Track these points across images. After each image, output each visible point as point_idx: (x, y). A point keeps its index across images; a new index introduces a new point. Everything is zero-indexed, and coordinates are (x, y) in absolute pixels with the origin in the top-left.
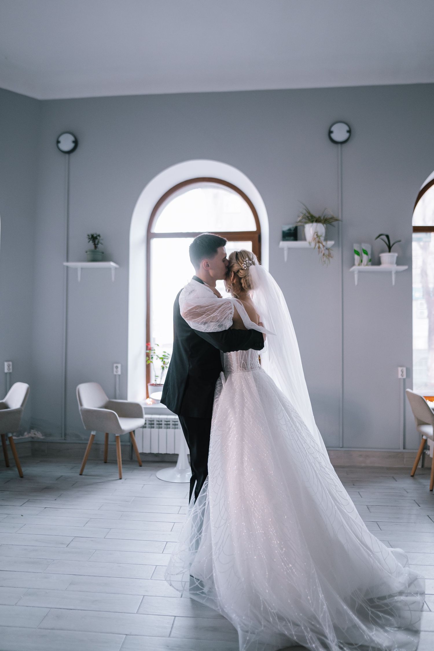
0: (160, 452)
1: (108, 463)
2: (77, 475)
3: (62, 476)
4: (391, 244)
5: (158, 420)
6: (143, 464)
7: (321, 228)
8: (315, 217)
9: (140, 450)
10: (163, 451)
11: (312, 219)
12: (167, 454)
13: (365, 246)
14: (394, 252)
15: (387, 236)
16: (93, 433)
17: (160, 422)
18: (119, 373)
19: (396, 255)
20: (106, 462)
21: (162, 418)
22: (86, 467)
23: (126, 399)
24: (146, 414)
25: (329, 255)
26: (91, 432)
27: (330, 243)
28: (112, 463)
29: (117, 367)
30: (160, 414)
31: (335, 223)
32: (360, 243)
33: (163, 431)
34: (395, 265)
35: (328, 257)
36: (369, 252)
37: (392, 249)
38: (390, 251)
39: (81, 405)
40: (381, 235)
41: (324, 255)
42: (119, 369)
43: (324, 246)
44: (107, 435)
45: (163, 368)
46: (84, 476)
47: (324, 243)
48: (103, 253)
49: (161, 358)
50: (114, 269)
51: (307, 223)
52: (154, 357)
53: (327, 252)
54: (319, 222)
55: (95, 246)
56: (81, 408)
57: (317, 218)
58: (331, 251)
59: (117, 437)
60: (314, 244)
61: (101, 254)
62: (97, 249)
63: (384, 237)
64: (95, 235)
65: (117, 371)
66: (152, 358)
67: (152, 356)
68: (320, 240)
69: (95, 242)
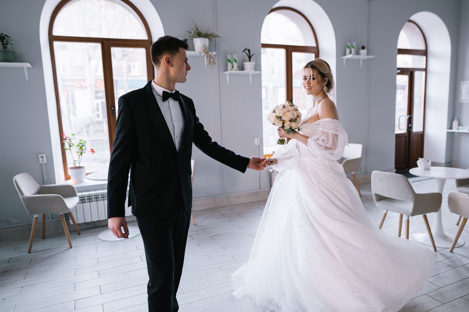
0: (93, 220)
1: (46, 238)
2: (26, 253)
3: (11, 258)
4: (251, 55)
5: (88, 196)
6: (81, 233)
7: (206, 41)
8: (201, 33)
9: (77, 223)
10: (95, 219)
11: (200, 35)
12: (99, 221)
13: (235, 57)
14: (252, 61)
15: (249, 51)
16: (35, 216)
17: (90, 197)
18: (45, 162)
19: (254, 63)
20: (44, 238)
21: (92, 194)
22: (33, 245)
23: (56, 184)
24: (78, 192)
25: (214, 63)
27: (214, 53)
28: (50, 237)
29: (42, 157)
30: (88, 191)
31: (213, 39)
32: (232, 54)
33: (94, 204)
34: (254, 71)
35: (213, 64)
36: (237, 61)
37: (252, 58)
38: (250, 61)
39: (22, 194)
40: (245, 49)
41: (210, 62)
42: (45, 158)
43: (210, 56)
44: (44, 215)
45: (82, 153)
46: (34, 253)
47: (210, 53)
48: (14, 53)
49: (78, 146)
50: (27, 68)
51: (196, 37)
52: (71, 145)
53: (212, 60)
54: (204, 37)
55: (4, 46)
56: (22, 197)
57: (203, 34)
58: (214, 59)
59: (62, 215)
60: (203, 54)
61: (12, 54)
62: (7, 49)
63: (247, 51)
64: (3, 35)
65: (42, 160)
66: (70, 146)
67: (69, 144)
68: (207, 51)
69: (3, 42)
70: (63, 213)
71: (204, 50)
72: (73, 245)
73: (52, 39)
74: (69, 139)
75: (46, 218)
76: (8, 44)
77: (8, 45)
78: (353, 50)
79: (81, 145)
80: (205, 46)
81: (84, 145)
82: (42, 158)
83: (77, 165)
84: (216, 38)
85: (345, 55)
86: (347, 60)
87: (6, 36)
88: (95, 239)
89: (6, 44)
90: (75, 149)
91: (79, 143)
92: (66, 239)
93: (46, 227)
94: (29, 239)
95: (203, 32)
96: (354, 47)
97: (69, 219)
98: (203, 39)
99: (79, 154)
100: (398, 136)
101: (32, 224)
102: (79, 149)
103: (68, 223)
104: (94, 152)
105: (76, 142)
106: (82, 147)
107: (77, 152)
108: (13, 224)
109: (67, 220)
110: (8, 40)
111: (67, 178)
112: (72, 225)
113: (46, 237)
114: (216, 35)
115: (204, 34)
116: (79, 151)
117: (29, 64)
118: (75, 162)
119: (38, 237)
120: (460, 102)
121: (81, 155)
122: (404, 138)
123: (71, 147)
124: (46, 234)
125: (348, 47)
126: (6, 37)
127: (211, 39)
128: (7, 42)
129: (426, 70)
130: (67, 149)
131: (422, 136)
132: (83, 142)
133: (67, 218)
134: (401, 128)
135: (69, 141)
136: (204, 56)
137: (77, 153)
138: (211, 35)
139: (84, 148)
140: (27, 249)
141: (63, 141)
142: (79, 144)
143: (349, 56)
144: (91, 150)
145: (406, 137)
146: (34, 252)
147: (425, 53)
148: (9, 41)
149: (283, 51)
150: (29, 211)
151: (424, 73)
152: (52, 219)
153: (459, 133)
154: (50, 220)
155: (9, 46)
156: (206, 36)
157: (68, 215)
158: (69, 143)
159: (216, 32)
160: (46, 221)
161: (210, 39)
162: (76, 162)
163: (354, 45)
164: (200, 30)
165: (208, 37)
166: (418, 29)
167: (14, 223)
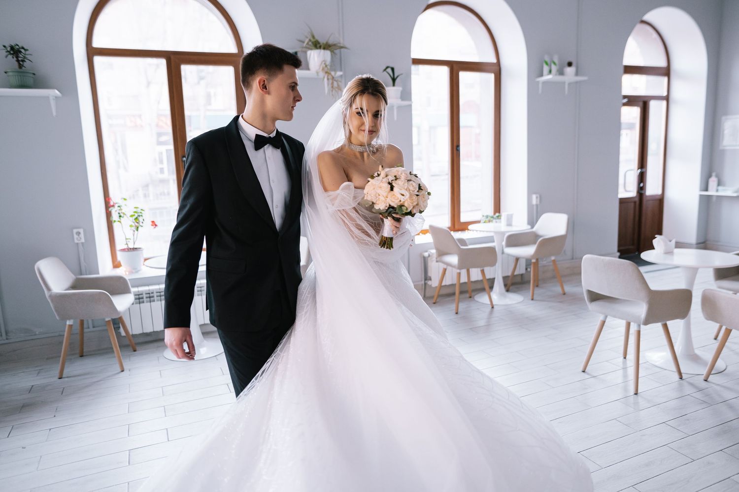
0: (156, 330)
1: (85, 356)
2: (56, 379)
3: (33, 386)
4: (395, 76)
5: (148, 292)
6: (137, 348)
7: (327, 55)
8: (319, 43)
9: (131, 333)
11: (317, 45)
14: (398, 86)
15: (393, 69)
16: (68, 323)
18: (83, 240)
19: (401, 89)
20: (82, 356)
22: (66, 366)
23: (98, 273)
24: (133, 287)
25: (339, 88)
26: (66, 322)
27: (339, 73)
28: (90, 355)
29: (78, 233)
30: (148, 285)
31: (337, 51)
34: (400, 100)
35: (337, 89)
37: (397, 81)
38: (394, 85)
39: (49, 289)
40: (387, 67)
41: (332, 87)
42: (82, 235)
43: (333, 78)
44: (82, 322)
45: (138, 227)
46: (66, 379)
47: (333, 73)
48: (34, 74)
49: (132, 216)
50: (54, 98)
51: (311, 49)
52: (122, 215)
53: (335, 84)
54: (324, 49)
55: (20, 64)
56: (49, 294)
57: (321, 44)
58: (340, 83)
59: (109, 321)
60: (322, 74)
61: (32, 75)
62: (23, 68)
63: (389, 70)
64: (17, 47)
65: (79, 238)
66: (120, 216)
67: (119, 213)
68: (328, 70)
69: (17, 57)
70: (110, 319)
71: (323, 69)
72: (125, 367)
73: (92, 52)
74: (119, 206)
75: (85, 326)
76: (25, 61)
77: (25, 63)
78: (554, 68)
79: (136, 215)
80: (325, 61)
81: (140, 214)
82: (79, 235)
83: (131, 246)
84: (342, 50)
85: (541, 75)
86: (545, 83)
87: (23, 48)
88: (158, 357)
89: (23, 61)
90: (128, 221)
91: (134, 212)
92: (115, 357)
93: (85, 339)
94: (60, 356)
95: (322, 41)
96: (554, 63)
97: (119, 327)
98: (322, 51)
99: (133, 228)
100: (623, 202)
101: (64, 335)
102: (134, 221)
103: (118, 334)
104: (156, 225)
105: (128, 209)
106: (138, 217)
107: (131, 226)
108: (35, 335)
109: (117, 329)
110: (25, 54)
111: (116, 265)
112: (124, 336)
113: (84, 354)
114: (342, 45)
115: (323, 44)
116: (134, 225)
117: (57, 91)
118: (127, 240)
119: (73, 354)
120: (721, 148)
121: (137, 230)
122: (632, 205)
123: (121, 218)
124: (84, 350)
125: (547, 63)
126: (23, 50)
127: (335, 51)
128: (25, 57)
129: (667, 98)
130: (115, 221)
131: (660, 201)
132: (139, 210)
133: (116, 326)
134: (628, 190)
135: (119, 208)
136: (324, 77)
137: (130, 228)
138: (335, 45)
139: (141, 219)
140: (57, 372)
141: (110, 209)
142: (133, 214)
143: (547, 77)
144: (151, 223)
145: (635, 202)
146: (67, 377)
147: (666, 72)
148: (26, 56)
149: (445, 70)
150: (58, 315)
151: (664, 103)
152: (94, 327)
153: (718, 197)
154: (91, 329)
155: (27, 64)
156: (327, 47)
157: (118, 322)
158: (118, 211)
159: (342, 41)
160: (85, 330)
161: (332, 52)
162: (129, 240)
163: (556, 61)
164: (317, 37)
165: (330, 48)
166: (655, 35)
167: (37, 333)
